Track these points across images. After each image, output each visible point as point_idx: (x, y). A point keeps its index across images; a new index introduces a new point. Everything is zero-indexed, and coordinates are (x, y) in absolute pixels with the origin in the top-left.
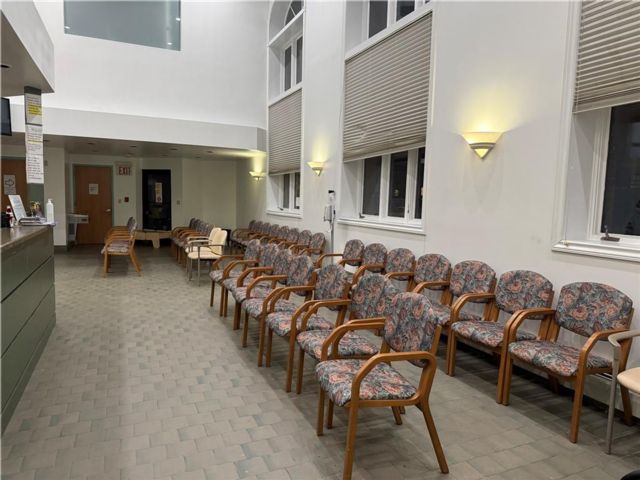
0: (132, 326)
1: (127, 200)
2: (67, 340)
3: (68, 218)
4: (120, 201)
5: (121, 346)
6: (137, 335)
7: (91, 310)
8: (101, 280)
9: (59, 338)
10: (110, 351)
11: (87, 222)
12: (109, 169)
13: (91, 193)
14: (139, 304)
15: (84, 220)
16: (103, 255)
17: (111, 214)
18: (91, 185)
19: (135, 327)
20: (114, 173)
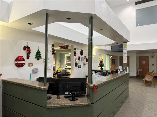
0: (148, 103)
1: (153, 65)
2: (130, 102)
3: (137, 70)
4: (151, 65)
5: (143, 108)
6: (149, 106)
7: (138, 95)
8: (143, 87)
9: (128, 101)
10: (140, 109)
11: (141, 71)
12: (148, 57)
13: (143, 63)
14: (152, 96)
15: (141, 70)
16: (144, 80)
17: (148, 69)
18: (143, 61)
19: (149, 104)
20: (149, 58)
